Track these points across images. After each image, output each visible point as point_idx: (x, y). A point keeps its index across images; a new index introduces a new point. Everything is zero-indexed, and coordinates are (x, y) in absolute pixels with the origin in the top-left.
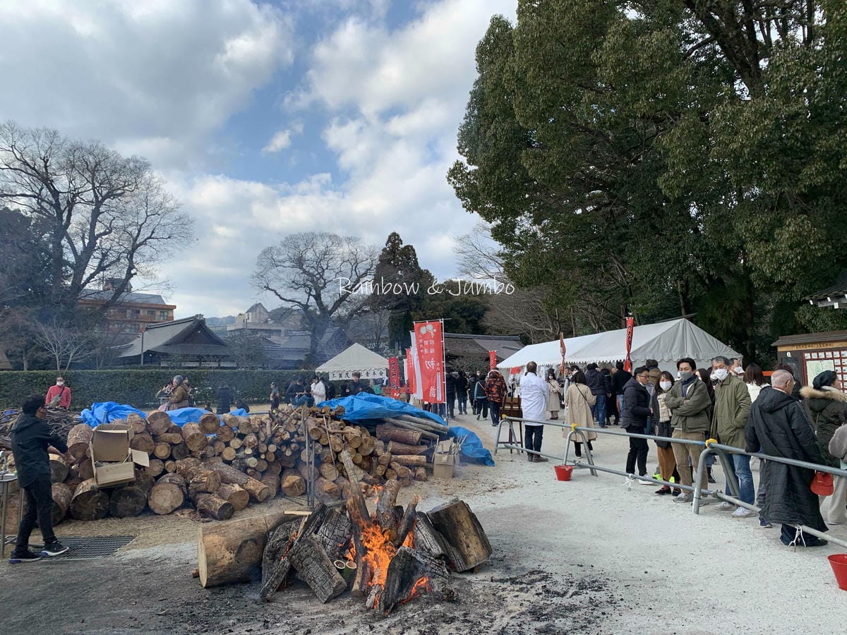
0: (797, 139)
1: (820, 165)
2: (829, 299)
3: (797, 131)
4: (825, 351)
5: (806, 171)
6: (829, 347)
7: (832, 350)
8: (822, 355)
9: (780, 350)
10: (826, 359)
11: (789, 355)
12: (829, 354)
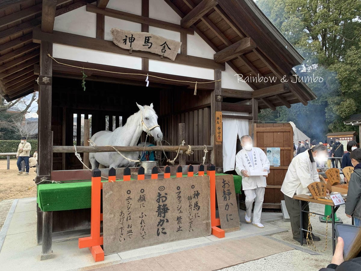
0: (353, 77)
1: (359, 85)
2: (351, 122)
3: (354, 75)
4: (344, 137)
5: (354, 86)
6: (346, 136)
7: (347, 137)
8: (343, 139)
9: (328, 137)
10: (344, 140)
11: (331, 138)
12: (346, 139)
